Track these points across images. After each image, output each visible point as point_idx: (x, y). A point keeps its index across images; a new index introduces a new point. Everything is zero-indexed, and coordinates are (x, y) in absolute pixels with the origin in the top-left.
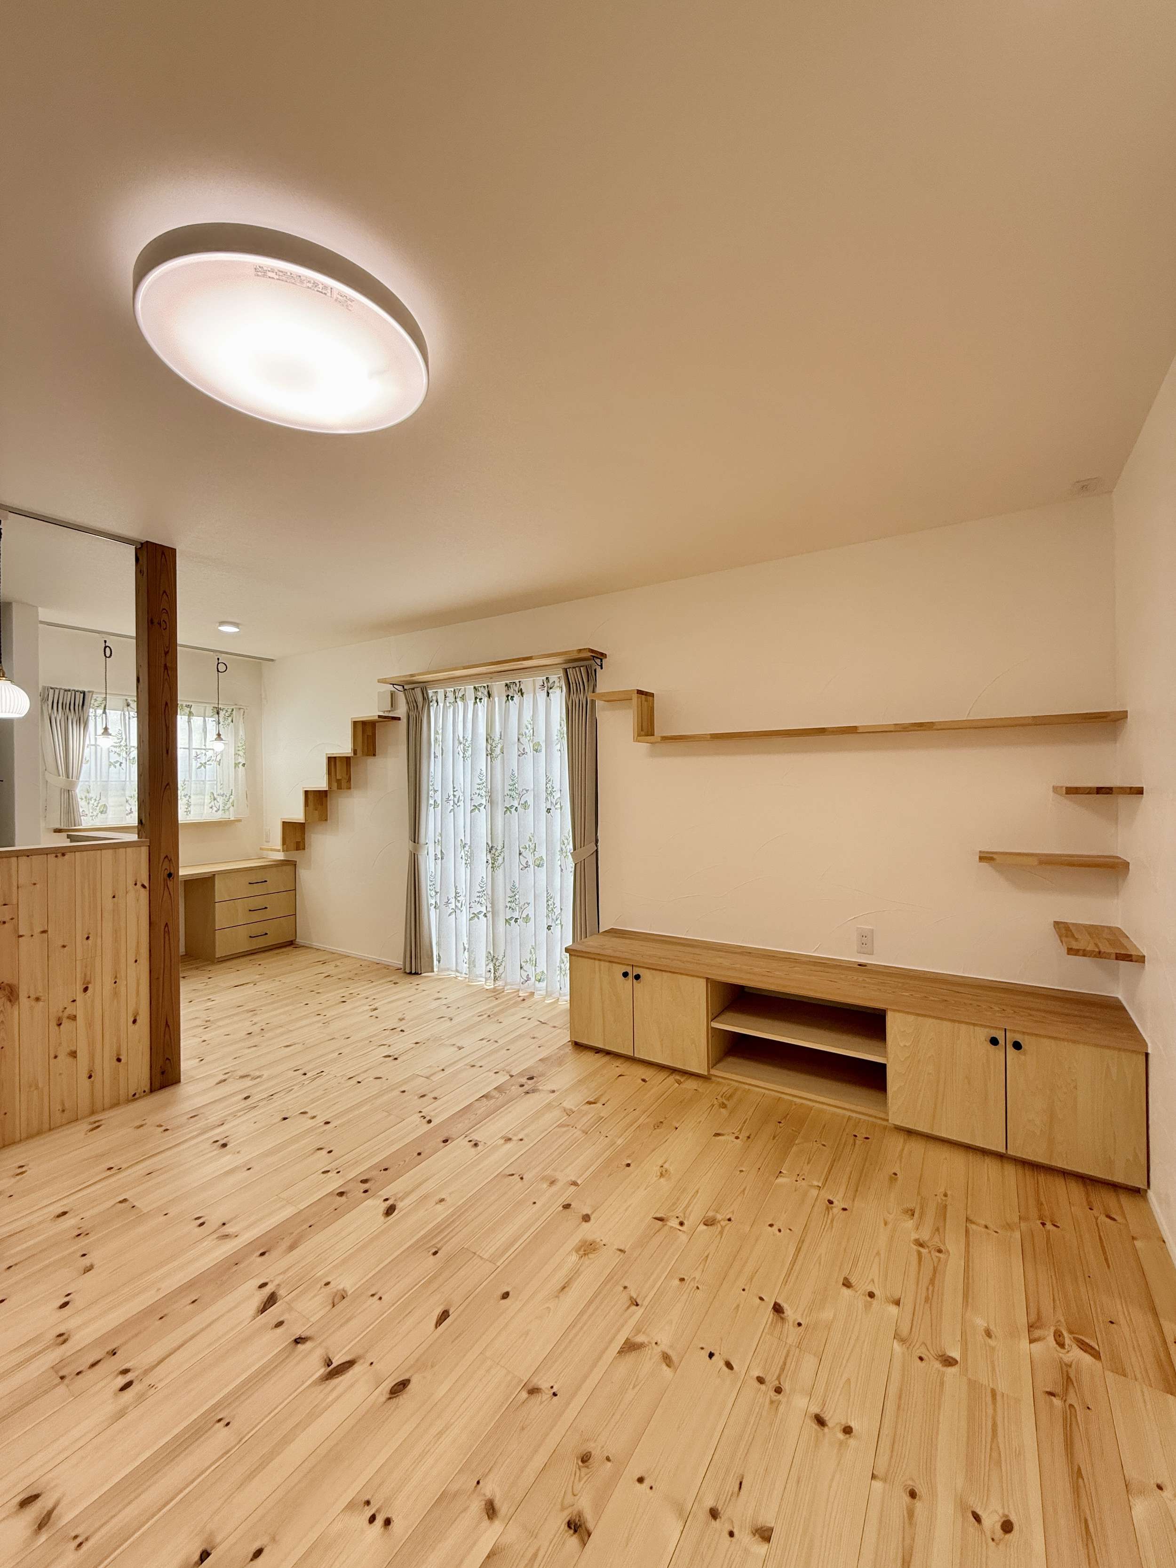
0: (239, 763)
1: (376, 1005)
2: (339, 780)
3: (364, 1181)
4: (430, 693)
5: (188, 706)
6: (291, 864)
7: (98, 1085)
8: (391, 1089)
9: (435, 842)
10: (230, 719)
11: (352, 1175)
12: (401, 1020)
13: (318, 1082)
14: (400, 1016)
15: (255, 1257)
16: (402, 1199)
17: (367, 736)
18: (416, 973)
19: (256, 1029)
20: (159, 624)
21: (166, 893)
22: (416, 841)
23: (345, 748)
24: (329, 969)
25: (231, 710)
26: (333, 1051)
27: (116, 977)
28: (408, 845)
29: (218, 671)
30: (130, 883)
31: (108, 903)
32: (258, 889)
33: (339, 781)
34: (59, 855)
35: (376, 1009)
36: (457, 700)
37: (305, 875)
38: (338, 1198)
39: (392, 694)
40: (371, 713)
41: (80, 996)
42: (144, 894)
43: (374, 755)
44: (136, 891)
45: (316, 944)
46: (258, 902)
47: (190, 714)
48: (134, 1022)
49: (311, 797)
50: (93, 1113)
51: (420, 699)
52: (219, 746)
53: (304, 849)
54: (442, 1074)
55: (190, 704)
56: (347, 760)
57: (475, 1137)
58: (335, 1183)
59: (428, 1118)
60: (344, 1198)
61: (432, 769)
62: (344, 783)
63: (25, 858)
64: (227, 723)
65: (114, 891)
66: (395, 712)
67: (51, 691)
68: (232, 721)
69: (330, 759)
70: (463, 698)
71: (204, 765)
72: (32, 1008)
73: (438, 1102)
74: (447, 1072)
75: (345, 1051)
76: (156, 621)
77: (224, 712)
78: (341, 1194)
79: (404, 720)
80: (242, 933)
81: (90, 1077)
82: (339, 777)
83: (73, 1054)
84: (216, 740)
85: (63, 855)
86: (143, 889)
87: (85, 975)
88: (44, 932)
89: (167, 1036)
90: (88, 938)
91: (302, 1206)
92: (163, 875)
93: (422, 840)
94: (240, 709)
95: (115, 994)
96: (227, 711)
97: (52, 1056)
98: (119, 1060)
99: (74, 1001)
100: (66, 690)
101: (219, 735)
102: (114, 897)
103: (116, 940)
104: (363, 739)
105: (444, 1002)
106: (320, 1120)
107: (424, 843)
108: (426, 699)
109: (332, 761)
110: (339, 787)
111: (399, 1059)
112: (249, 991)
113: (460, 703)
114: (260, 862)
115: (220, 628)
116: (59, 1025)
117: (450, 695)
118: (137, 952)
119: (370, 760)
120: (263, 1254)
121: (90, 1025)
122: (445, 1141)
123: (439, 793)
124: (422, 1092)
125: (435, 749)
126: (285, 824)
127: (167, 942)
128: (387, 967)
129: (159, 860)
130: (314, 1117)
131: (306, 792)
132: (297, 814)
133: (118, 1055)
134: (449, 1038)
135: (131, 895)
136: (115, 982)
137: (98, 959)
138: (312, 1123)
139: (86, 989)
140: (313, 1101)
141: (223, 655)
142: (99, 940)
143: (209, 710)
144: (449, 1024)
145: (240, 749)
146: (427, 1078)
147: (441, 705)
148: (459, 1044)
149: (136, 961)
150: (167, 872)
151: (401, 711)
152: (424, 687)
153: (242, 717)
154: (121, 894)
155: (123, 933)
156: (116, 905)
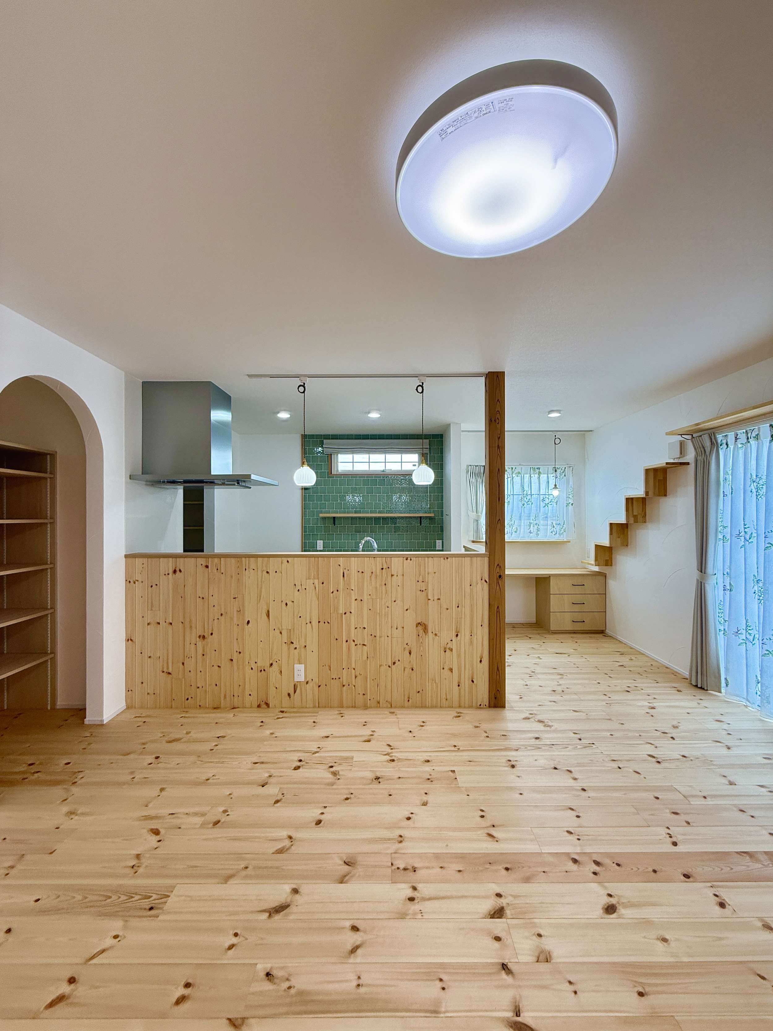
0: (569, 503)
1: (655, 705)
2: (635, 515)
3: (597, 863)
4: (720, 437)
5: (537, 468)
6: (603, 575)
7: (462, 691)
8: (647, 789)
9: (724, 574)
10: (564, 474)
11: (588, 850)
12: (675, 727)
13: (588, 751)
14: (675, 723)
15: (501, 867)
16: (626, 906)
17: (659, 480)
18: (701, 688)
19: (559, 689)
20: (495, 421)
21: (498, 588)
22: (703, 571)
23: (639, 491)
24: (624, 660)
25: (564, 469)
26: (608, 730)
27: (471, 633)
28: (696, 574)
29: (555, 444)
30: (479, 578)
31: (468, 588)
32: (578, 590)
33: (635, 517)
34: (445, 558)
35: (653, 708)
36: (750, 440)
37: (612, 584)
38: (571, 863)
39: (682, 444)
40: (660, 461)
41: (454, 639)
42: (486, 586)
43: (665, 495)
44: (482, 584)
45: (619, 638)
46: (578, 599)
47: (539, 473)
48: (481, 661)
49: (614, 527)
50: (460, 707)
51: (707, 444)
52: (556, 493)
53: (611, 565)
54: (703, 801)
55: (539, 467)
56: (643, 501)
57: (726, 895)
58: (573, 848)
59: (674, 839)
60: (574, 867)
61: (721, 506)
62: (640, 518)
63: (431, 558)
64: (562, 477)
65: (471, 582)
66: (685, 458)
67: (470, 467)
68: (565, 476)
69: (628, 500)
70: (757, 437)
71: (547, 505)
72: (433, 639)
73: (688, 829)
74: (709, 802)
75: (617, 734)
76: (493, 420)
77: (560, 469)
78: (575, 861)
79: (692, 466)
80: (568, 618)
81: (459, 686)
82: (634, 514)
83: (451, 670)
84: (553, 488)
85: (447, 558)
86: (485, 583)
87: (457, 627)
88: (439, 599)
89: (498, 677)
90: (458, 607)
91: (546, 850)
92: (496, 576)
93: (710, 570)
94: (570, 467)
95: (471, 642)
96: (562, 469)
97: (442, 668)
98: (473, 681)
99: (452, 640)
100: (476, 466)
101: (556, 485)
102: (471, 585)
103: (472, 611)
104: (655, 484)
105: (725, 726)
106: (579, 785)
107: (711, 574)
108: (714, 444)
109: (630, 501)
110: (636, 521)
111: (663, 765)
112: (563, 659)
113: (753, 442)
114: (582, 571)
115: (550, 416)
116: (445, 652)
117: (743, 438)
118: (482, 621)
119: (663, 500)
120: (507, 869)
121: (459, 656)
122: (687, 876)
123: (729, 529)
124: (676, 808)
125: (725, 488)
126: (597, 546)
127: (498, 618)
128: (675, 673)
129: (494, 565)
130: (575, 779)
131: (611, 524)
132: (605, 541)
133: (472, 678)
134: (721, 766)
135: (479, 585)
136: (471, 635)
137: (463, 620)
138: (572, 783)
139: (457, 635)
140: (579, 765)
141: (558, 433)
142: (463, 608)
143: (551, 468)
144: (725, 751)
145: (570, 494)
146: (684, 796)
147: (731, 447)
148: (732, 779)
149: (482, 626)
150: (498, 575)
151: (690, 456)
152: (712, 433)
153: (571, 472)
154: (474, 584)
155: (475, 607)
156: (471, 590)
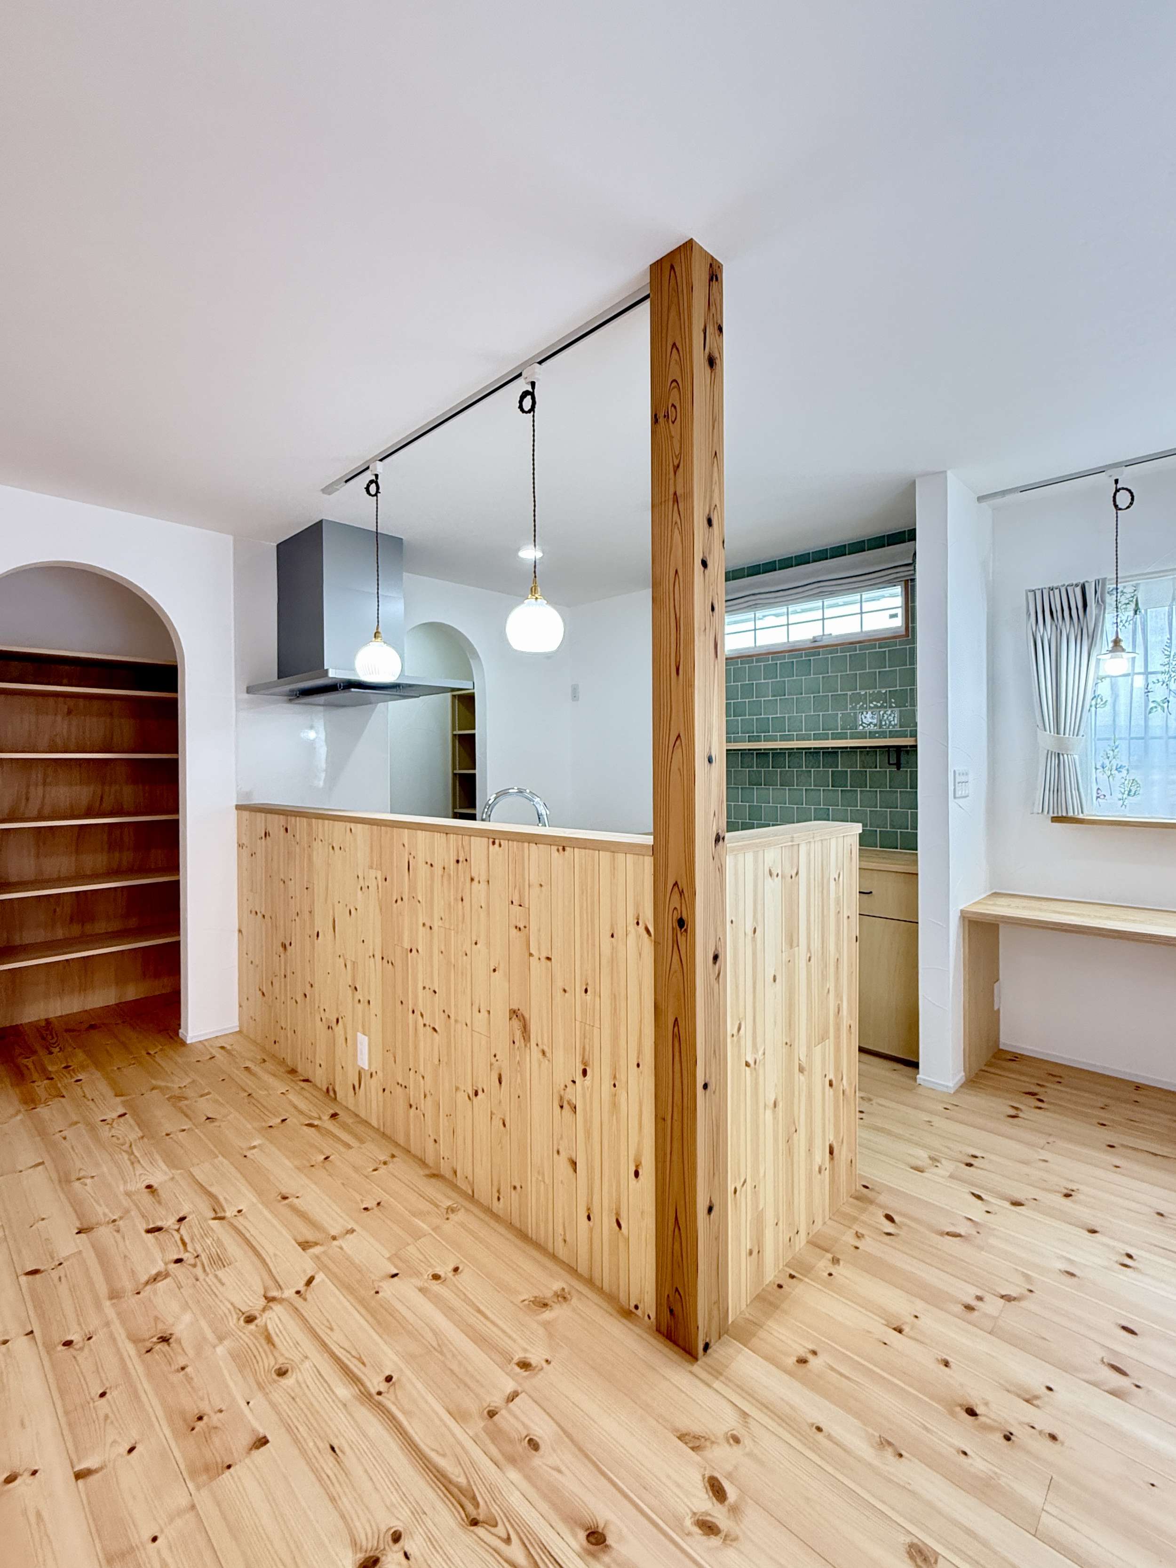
20: (666, 416)
21: (677, 958)
27: (615, 1077)
30: (632, 920)
31: (606, 944)
34: (561, 848)
41: (579, 1078)
42: (648, 947)
44: (639, 936)
48: (637, 1174)
65: (613, 925)
72: (540, 1064)
76: (661, 416)
81: (589, 1218)
83: (574, 1165)
85: (567, 850)
86: (646, 935)
87: (585, 1048)
88: (550, 959)
90: (586, 991)
92: (670, 923)
97: (556, 1147)
98: (619, 1225)
99: (574, 1081)
102: (612, 936)
116: (562, 1107)
118: (640, 1052)
121: (589, 1132)
135: (631, 938)
136: (616, 1085)
137: (597, 1032)
139: (585, 1072)
142: (597, 1000)
149: (636, 1065)
150: (677, 916)
154: (620, 933)
155: (623, 1004)
156: (614, 948)
